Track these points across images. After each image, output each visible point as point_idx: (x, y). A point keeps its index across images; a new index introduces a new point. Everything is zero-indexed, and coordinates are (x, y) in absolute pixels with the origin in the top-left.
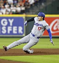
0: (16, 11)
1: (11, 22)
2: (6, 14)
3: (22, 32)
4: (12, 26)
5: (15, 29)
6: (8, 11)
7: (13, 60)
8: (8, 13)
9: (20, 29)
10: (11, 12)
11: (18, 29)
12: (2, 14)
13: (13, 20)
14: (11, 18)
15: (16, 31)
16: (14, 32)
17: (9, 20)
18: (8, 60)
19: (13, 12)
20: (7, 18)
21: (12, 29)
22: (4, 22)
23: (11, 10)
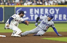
0: (61, 2)
1: (57, 11)
2: (53, 5)
3: (66, 19)
4: (58, 14)
5: (61, 16)
6: (55, 3)
7: (59, 41)
8: (55, 4)
9: (65, 16)
10: (57, 3)
11: (63, 16)
12: (51, 4)
13: (58, 10)
14: (57, 8)
15: (61, 18)
16: (60, 19)
17: (56, 9)
18: (55, 41)
19: (59, 3)
20: (54, 8)
21: (58, 16)
22: (52, 11)
23: (57, 1)
